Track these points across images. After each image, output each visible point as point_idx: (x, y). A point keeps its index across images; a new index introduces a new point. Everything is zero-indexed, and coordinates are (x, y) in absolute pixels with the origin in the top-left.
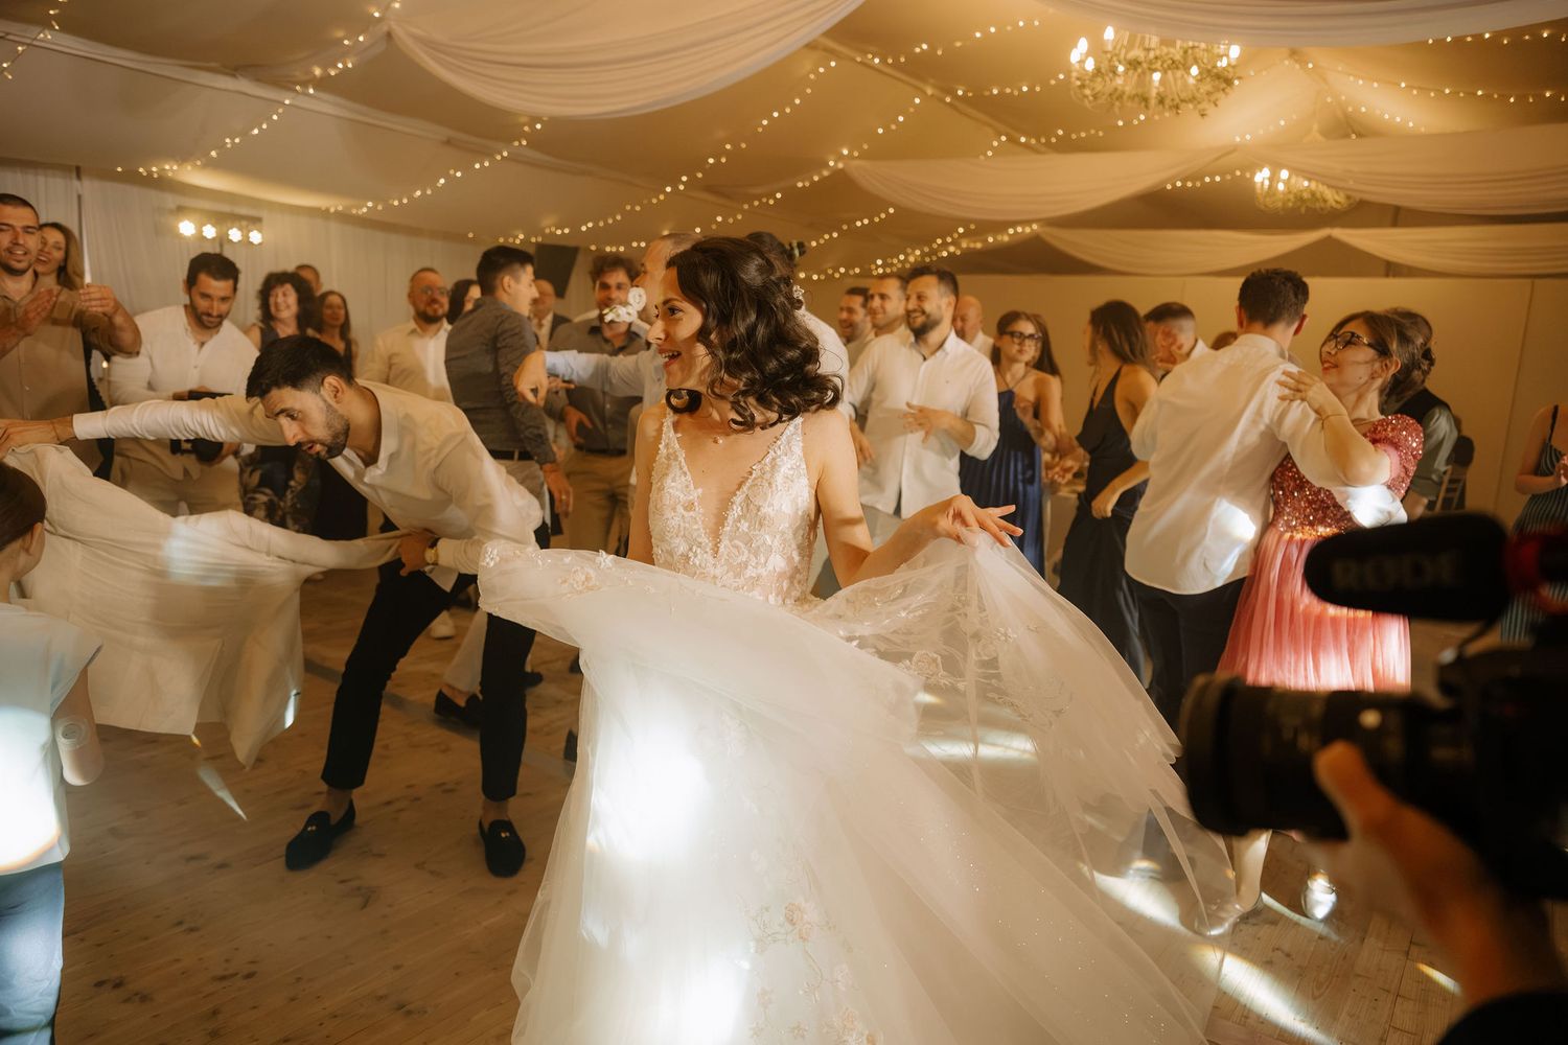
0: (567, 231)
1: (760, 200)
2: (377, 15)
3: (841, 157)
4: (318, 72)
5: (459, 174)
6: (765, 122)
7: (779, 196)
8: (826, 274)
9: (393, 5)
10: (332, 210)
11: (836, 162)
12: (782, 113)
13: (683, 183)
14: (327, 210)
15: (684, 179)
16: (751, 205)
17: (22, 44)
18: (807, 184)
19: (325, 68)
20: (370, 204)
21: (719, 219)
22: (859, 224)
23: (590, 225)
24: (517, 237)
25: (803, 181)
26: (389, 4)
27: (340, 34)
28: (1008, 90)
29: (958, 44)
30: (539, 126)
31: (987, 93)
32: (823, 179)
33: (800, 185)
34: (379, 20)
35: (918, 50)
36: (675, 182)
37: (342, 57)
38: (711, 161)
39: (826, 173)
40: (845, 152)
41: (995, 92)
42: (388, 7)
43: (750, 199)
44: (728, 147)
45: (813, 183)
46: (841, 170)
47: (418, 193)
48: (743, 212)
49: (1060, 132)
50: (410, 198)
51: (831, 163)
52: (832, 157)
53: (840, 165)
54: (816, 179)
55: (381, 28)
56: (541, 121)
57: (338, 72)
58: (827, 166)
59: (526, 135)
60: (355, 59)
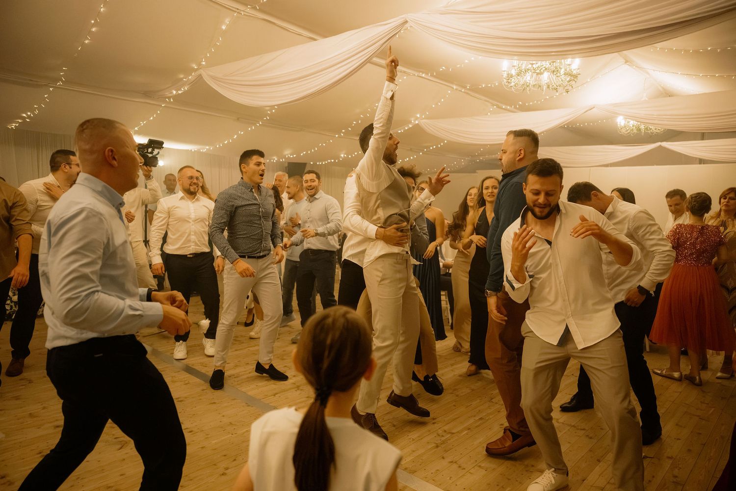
0: (295, 156)
2: (195, 67)
3: (417, 118)
4: (174, 92)
5: (242, 133)
10: (193, 151)
11: (415, 121)
13: (343, 133)
14: (191, 150)
15: (343, 131)
17: (52, 87)
18: (403, 131)
19: (177, 90)
20: (207, 147)
22: (431, 148)
23: (304, 153)
24: (275, 159)
25: (401, 130)
27: (182, 76)
28: (490, 85)
29: (458, 66)
30: (274, 111)
31: (480, 87)
32: (410, 129)
33: (400, 132)
34: (197, 70)
35: (441, 70)
36: (339, 132)
37: (183, 85)
38: (354, 122)
39: (410, 126)
40: (418, 116)
41: (484, 86)
42: (199, 65)
44: (361, 116)
45: (405, 131)
46: (418, 124)
47: (226, 142)
49: (520, 103)
50: (224, 144)
51: (413, 121)
52: (413, 119)
53: (417, 122)
54: (406, 128)
55: (198, 73)
56: (275, 109)
57: (182, 92)
58: (410, 122)
59: (269, 115)
60: (188, 87)
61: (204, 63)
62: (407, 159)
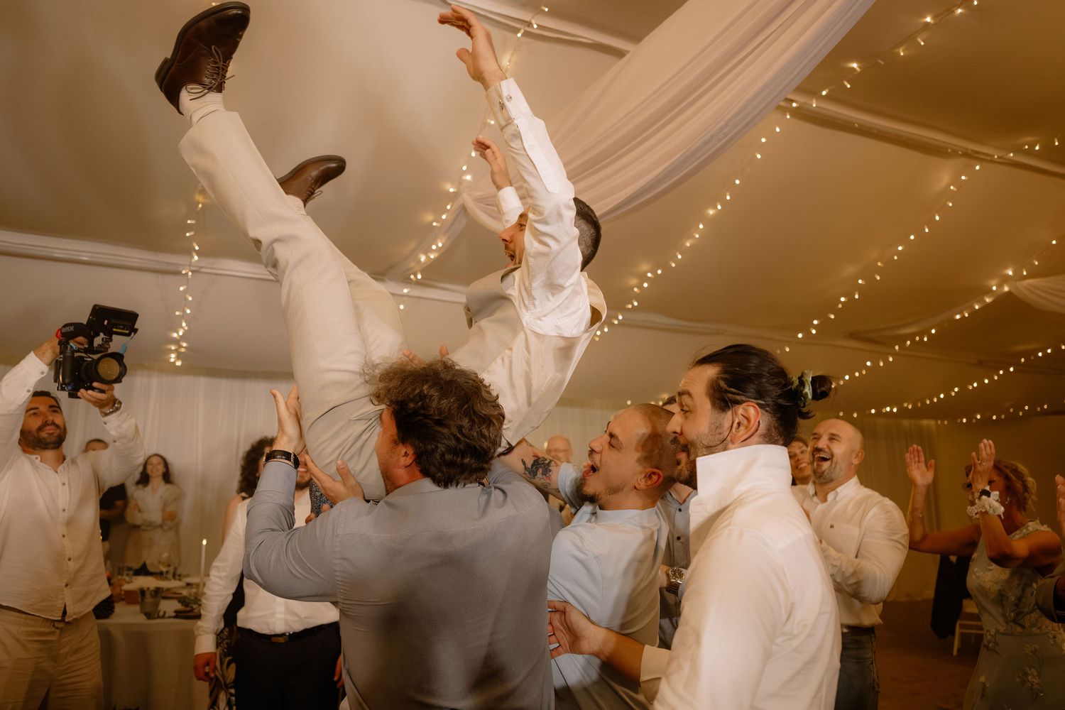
1: (912, 339)
2: (452, 190)
3: (1006, 279)
4: (423, 258)
6: (900, 248)
7: (933, 331)
8: (1006, 411)
9: (464, 178)
11: (1000, 286)
12: (919, 233)
13: (815, 327)
15: (815, 322)
16: (902, 346)
18: (967, 315)
19: (426, 253)
21: (869, 364)
25: (961, 313)
26: (461, 177)
27: (429, 217)
30: (646, 285)
32: (986, 307)
33: (958, 317)
34: (456, 195)
36: (806, 328)
37: (435, 237)
38: (843, 299)
39: (988, 300)
40: (1010, 273)
42: (460, 182)
43: (901, 340)
44: (860, 281)
45: (974, 314)
46: (1009, 293)
48: (894, 354)
51: (994, 288)
52: (993, 282)
53: (1006, 289)
54: (977, 307)
55: (459, 201)
56: (647, 279)
57: (436, 255)
58: (988, 291)
59: (637, 297)
60: (444, 239)
61: (468, 177)
62: (975, 385)
